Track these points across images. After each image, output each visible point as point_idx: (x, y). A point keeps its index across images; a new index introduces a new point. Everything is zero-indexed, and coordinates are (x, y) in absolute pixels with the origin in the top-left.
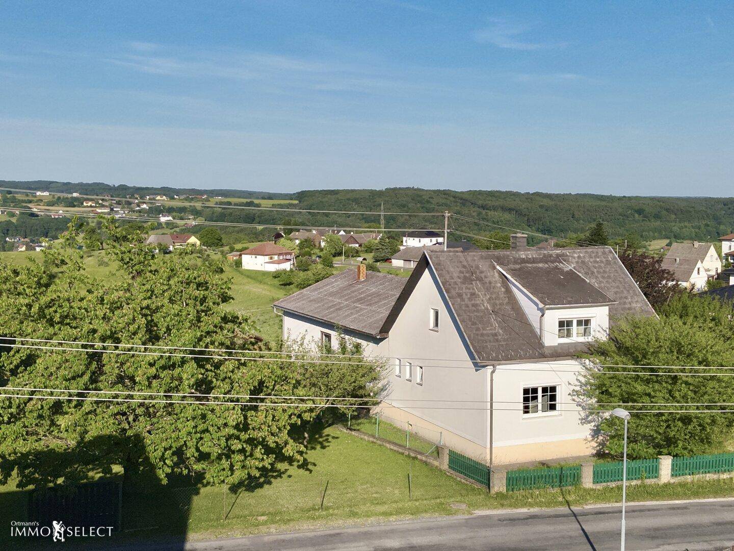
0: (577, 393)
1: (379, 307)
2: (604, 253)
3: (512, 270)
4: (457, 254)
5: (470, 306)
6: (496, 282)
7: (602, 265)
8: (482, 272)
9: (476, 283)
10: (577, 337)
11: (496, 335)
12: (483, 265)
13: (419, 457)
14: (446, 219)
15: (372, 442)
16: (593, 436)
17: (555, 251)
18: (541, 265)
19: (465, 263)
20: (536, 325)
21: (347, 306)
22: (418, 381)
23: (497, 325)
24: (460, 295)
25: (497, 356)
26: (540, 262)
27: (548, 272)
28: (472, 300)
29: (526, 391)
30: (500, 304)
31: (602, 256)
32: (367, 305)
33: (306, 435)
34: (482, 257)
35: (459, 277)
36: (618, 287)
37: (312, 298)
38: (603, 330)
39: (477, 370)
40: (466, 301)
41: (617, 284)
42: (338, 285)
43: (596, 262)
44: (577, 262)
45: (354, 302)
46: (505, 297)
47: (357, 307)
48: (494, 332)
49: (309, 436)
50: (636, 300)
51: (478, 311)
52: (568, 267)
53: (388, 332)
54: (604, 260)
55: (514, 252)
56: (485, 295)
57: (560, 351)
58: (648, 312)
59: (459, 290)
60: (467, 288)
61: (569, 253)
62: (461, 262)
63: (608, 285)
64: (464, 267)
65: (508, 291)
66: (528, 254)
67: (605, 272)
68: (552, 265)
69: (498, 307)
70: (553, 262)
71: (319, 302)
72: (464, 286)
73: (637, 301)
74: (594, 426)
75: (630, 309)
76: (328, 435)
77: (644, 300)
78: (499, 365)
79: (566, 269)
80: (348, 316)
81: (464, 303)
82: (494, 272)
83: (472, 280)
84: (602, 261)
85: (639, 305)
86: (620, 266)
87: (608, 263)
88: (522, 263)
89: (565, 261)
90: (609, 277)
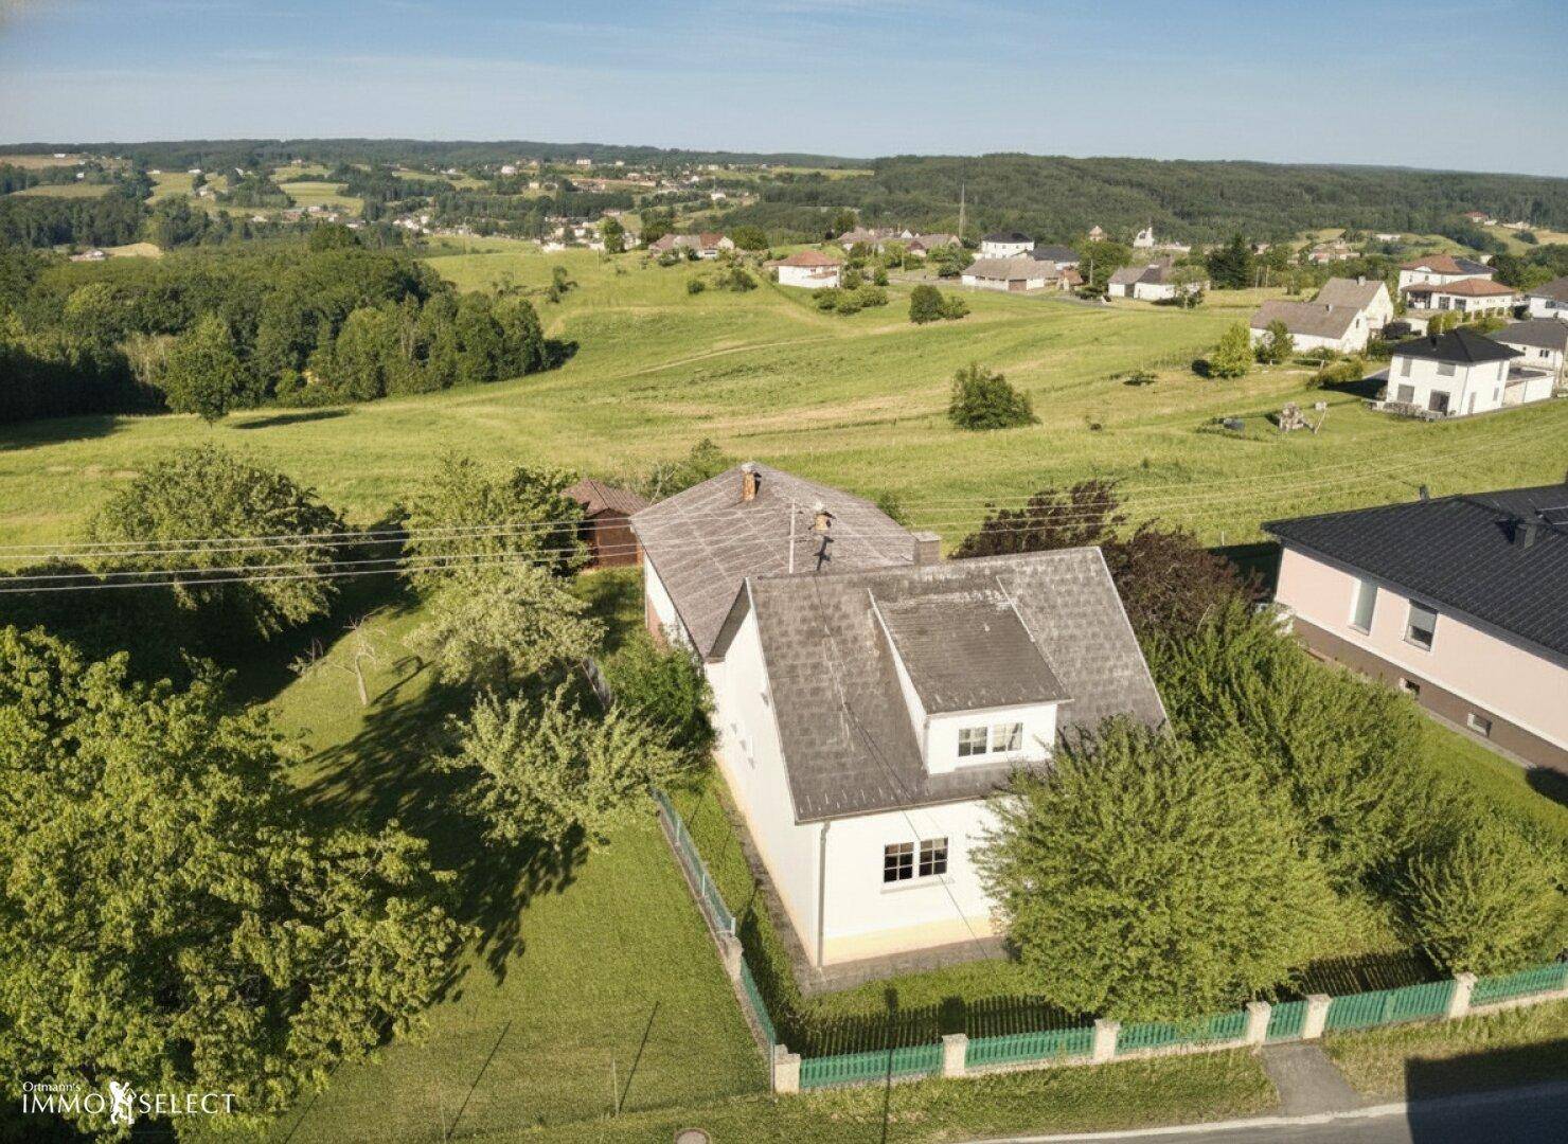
0: (982, 850)
2: (1083, 561)
5: (807, 693)
6: (866, 637)
7: (1075, 587)
8: (845, 616)
9: (828, 643)
10: (993, 754)
11: (838, 755)
12: (849, 603)
17: (990, 563)
18: (956, 598)
19: (817, 600)
20: (919, 733)
21: (704, 560)
23: (848, 733)
24: (792, 671)
25: (833, 803)
26: (957, 589)
27: (961, 615)
28: (812, 679)
29: (890, 849)
30: (864, 685)
31: (1078, 569)
32: (728, 570)
34: (851, 584)
35: (799, 632)
36: (1095, 635)
37: (676, 521)
38: (1043, 743)
40: (802, 682)
41: (1095, 630)
43: (1064, 581)
44: (1028, 585)
45: (715, 554)
46: (876, 670)
47: (716, 569)
48: (839, 748)
51: (819, 702)
53: (722, 656)
54: (1081, 576)
56: (840, 666)
57: (955, 784)
59: (794, 657)
60: (808, 654)
61: (1017, 564)
62: (809, 596)
63: (1077, 632)
64: (812, 607)
65: (885, 656)
67: (1077, 604)
69: (860, 691)
70: (980, 588)
72: (803, 652)
75: (1111, 682)
77: (1139, 661)
78: (836, 819)
79: (1002, 606)
81: (795, 688)
82: (866, 616)
83: (820, 636)
84: (1075, 580)
85: (1127, 673)
86: (1109, 590)
87: (1088, 582)
88: (922, 593)
89: (1005, 582)
90: (1083, 614)
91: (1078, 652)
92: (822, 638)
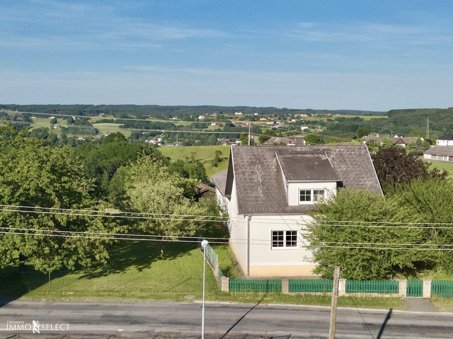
2: (359, 149)
3: (286, 158)
5: (248, 179)
6: (272, 165)
7: (355, 156)
8: (265, 159)
9: (258, 166)
11: (258, 197)
12: (268, 155)
17: (323, 147)
18: (308, 156)
19: (256, 154)
22: (236, 224)
23: (261, 191)
24: (243, 173)
25: (252, 210)
26: (309, 154)
27: (309, 160)
28: (250, 176)
30: (269, 179)
31: (357, 151)
33: (162, 251)
34: (269, 150)
35: (248, 162)
36: (360, 171)
40: (246, 176)
41: (360, 169)
43: (351, 154)
46: (274, 175)
48: (257, 195)
49: (164, 252)
51: (252, 182)
52: (324, 157)
53: (231, 194)
54: (357, 153)
56: (261, 173)
57: (298, 209)
58: (375, 188)
59: (244, 169)
60: (250, 168)
61: (333, 148)
62: (253, 153)
63: (353, 169)
64: (254, 155)
65: (278, 171)
66: (303, 149)
67: (354, 161)
68: (316, 155)
69: (267, 180)
70: (317, 154)
72: (248, 167)
73: (370, 180)
75: (362, 185)
77: (376, 180)
78: (254, 215)
82: (273, 159)
83: (255, 164)
84: (355, 154)
85: (371, 183)
87: (360, 155)
88: (296, 154)
89: (327, 153)
90: (356, 164)
91: (352, 176)
92: (256, 164)
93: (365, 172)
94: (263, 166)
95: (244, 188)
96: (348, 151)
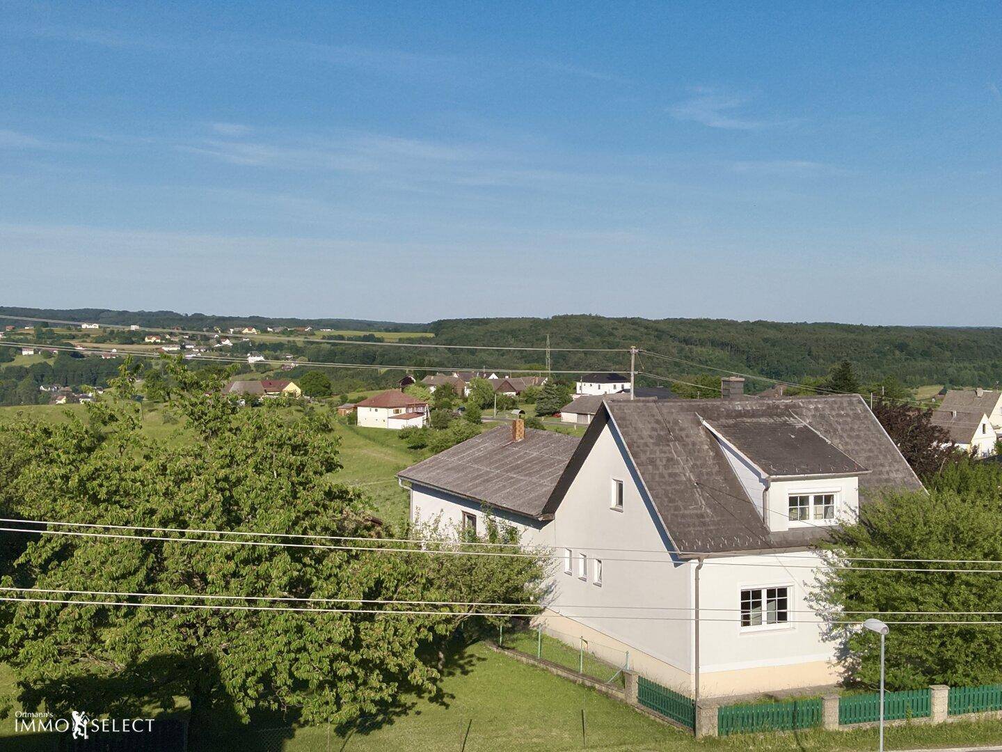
0: (817, 598)
1: (543, 477)
2: (851, 403)
3: (725, 427)
4: (648, 404)
5: (666, 476)
6: (702, 443)
7: (849, 420)
8: (682, 429)
9: (674, 445)
10: (815, 520)
11: (702, 516)
12: (684, 420)
13: (597, 686)
14: (633, 357)
15: (533, 665)
16: (839, 658)
17: (782, 401)
18: (763, 420)
19: (660, 418)
20: (757, 502)
21: (498, 476)
22: (596, 579)
23: (704, 503)
24: (652, 461)
25: (704, 546)
26: (762, 416)
27: (773, 429)
28: (669, 468)
29: (745, 595)
30: (707, 474)
31: (848, 408)
32: (526, 475)
33: (441, 655)
34: (682, 409)
35: (651, 437)
36: (870, 451)
37: (450, 466)
38: (851, 509)
39: (676, 565)
40: (661, 469)
41: (870, 447)
42: (486, 448)
43: (839, 415)
44: (814, 416)
45: (507, 472)
46: (714, 464)
47: (512, 478)
48: (699, 512)
49: (445, 657)
50: (896, 468)
51: (677, 483)
52: (801, 423)
53: (554, 512)
54: (851, 413)
55: (727, 402)
56: (687, 460)
57: (791, 538)
58: (913, 486)
59: (650, 454)
60: (662, 452)
61: (803, 403)
62: (654, 416)
63: (856, 448)
64: (658, 422)
65: (719, 456)
66: (746, 405)
67: (852, 429)
68: (779, 420)
69: (705, 477)
70: (780, 415)
71: (459, 471)
72: (657, 449)
73: (898, 470)
74: (841, 643)
75: (887, 480)
76: (472, 656)
77: (908, 469)
78: (708, 557)
79: (800, 426)
80: (499, 490)
81: (658, 472)
82: (699, 430)
84: (847, 415)
85: (900, 475)
86: (873, 422)
87: (857, 417)
88: (737, 417)
89: (797, 414)
90: (858, 437)
92: (668, 441)
93: (880, 452)
94: (683, 445)
95: (667, 496)
96: (833, 409)
